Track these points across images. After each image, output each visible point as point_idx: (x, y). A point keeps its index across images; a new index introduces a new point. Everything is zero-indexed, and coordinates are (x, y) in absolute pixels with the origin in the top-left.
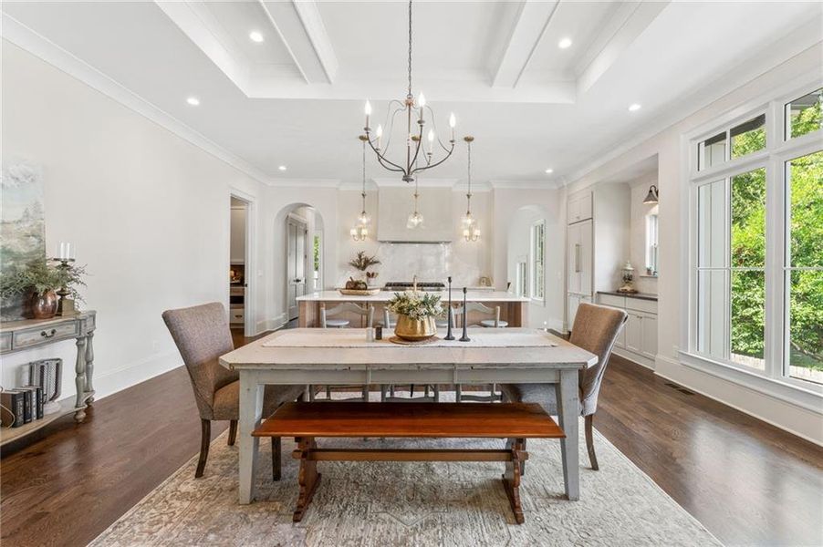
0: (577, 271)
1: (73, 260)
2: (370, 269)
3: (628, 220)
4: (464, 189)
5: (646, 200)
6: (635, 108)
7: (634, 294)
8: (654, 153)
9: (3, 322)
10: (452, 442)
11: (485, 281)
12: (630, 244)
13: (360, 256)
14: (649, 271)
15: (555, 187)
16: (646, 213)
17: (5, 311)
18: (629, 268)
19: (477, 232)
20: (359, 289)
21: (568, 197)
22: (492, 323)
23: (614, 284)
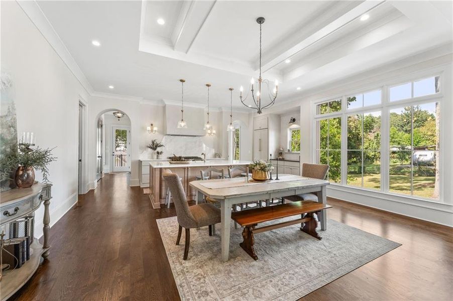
0: (260, 150)
1: (34, 145)
2: (159, 149)
3: (280, 130)
4: (206, 110)
5: (290, 123)
6: (299, 89)
7: (283, 160)
8: (299, 105)
9: (2, 192)
10: (269, 223)
11: (217, 155)
12: (280, 139)
13: (153, 142)
14: (289, 150)
15: (248, 113)
16: (288, 127)
17: (2, 184)
18: (281, 149)
19: (214, 132)
20: (182, 161)
21: (254, 118)
22: (245, 174)
23: (275, 156)
